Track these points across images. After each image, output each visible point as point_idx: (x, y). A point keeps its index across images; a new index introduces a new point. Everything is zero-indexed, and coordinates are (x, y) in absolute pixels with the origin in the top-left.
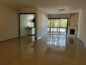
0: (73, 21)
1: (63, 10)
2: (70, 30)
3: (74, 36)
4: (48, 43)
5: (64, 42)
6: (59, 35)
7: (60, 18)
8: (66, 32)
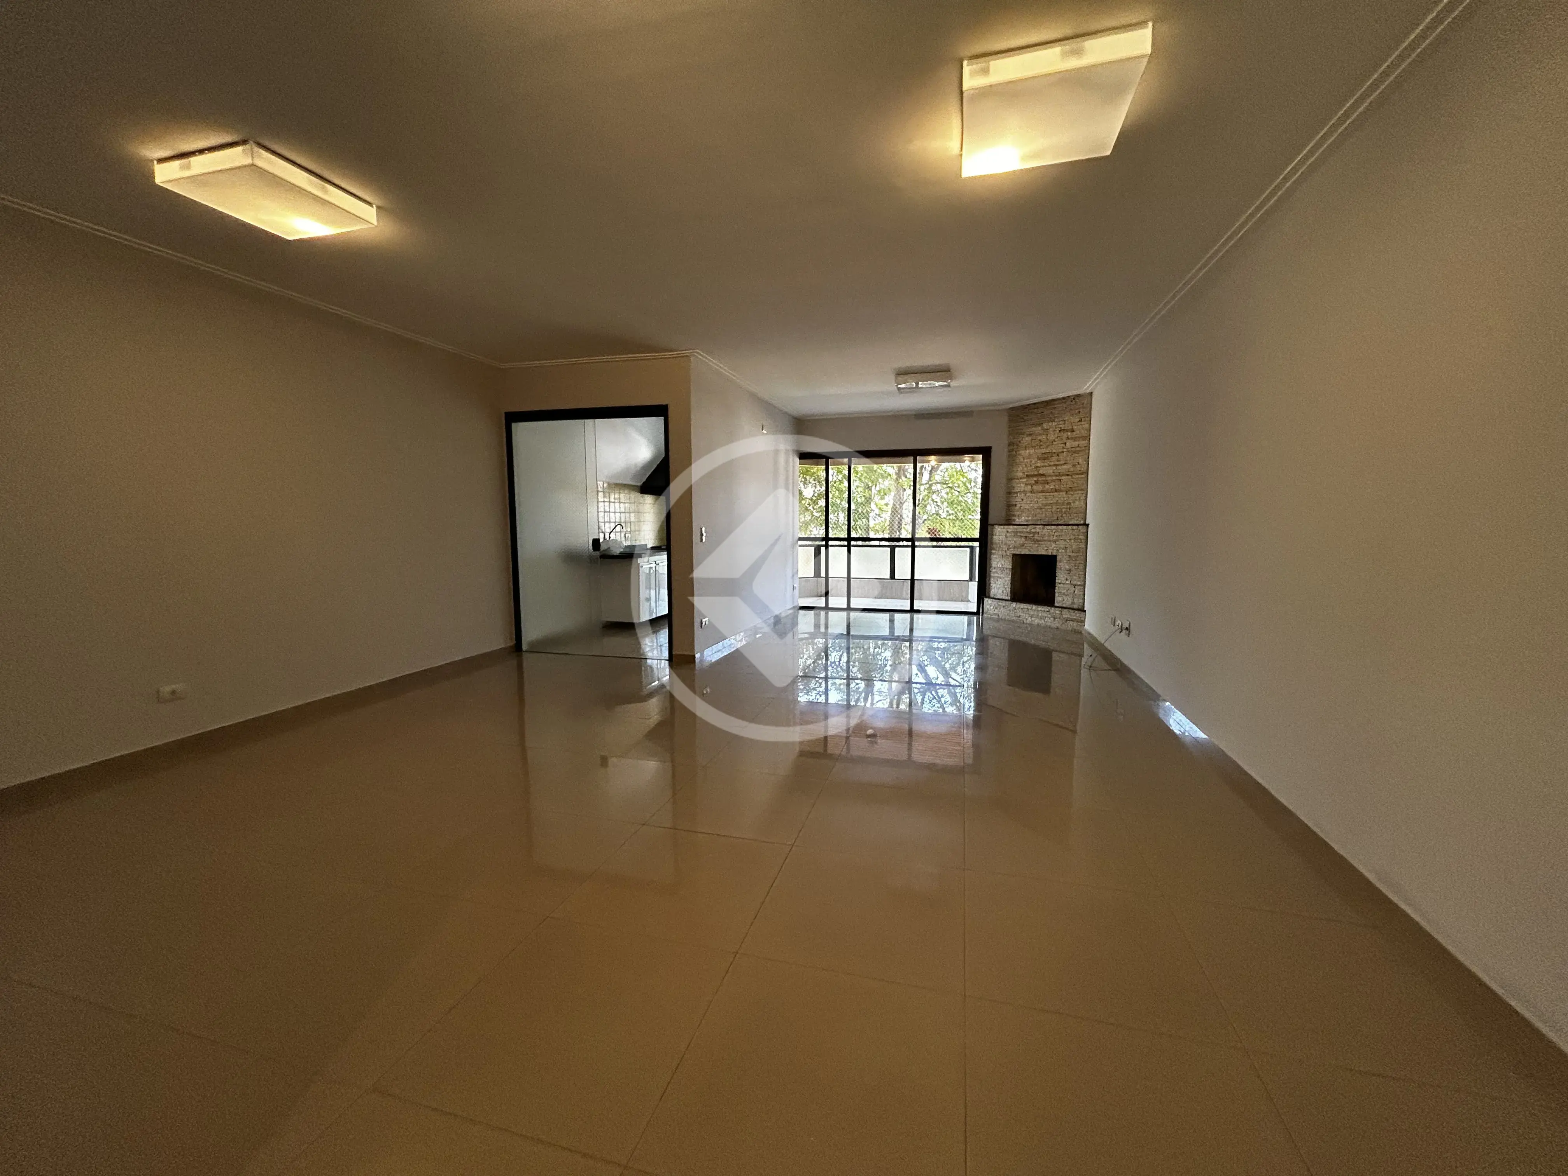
0: (1038, 477)
1: (943, 372)
2: (1008, 565)
3: (1050, 622)
4: (803, 698)
5: (956, 677)
6: (912, 610)
7: (916, 454)
8: (974, 587)
